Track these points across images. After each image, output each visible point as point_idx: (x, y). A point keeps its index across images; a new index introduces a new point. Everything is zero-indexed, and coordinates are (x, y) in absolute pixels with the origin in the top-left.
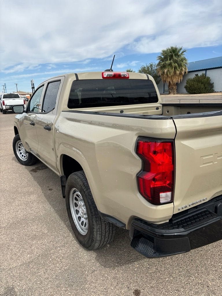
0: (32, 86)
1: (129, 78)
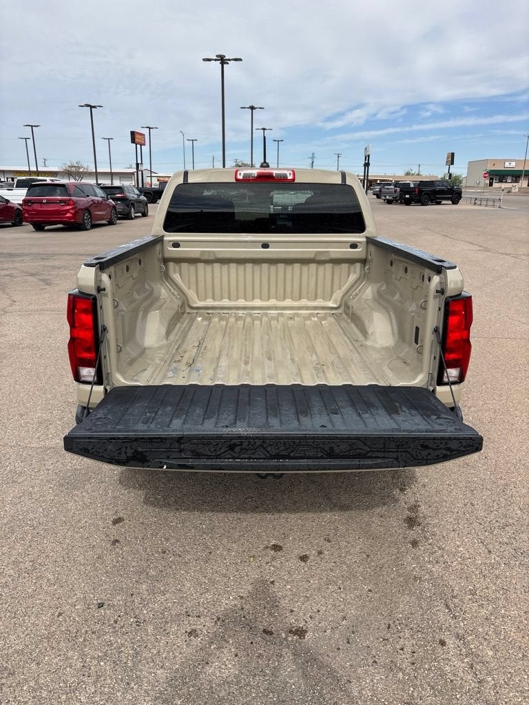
0: (365, 160)
1: (295, 181)
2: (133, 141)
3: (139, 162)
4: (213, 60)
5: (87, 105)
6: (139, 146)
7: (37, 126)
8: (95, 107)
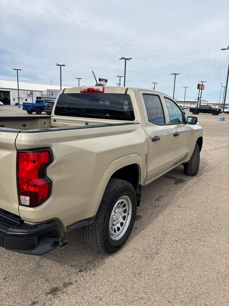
1: (104, 93)
2: (198, 88)
3: (200, 97)
4: (226, 49)
5: (174, 74)
6: (201, 90)
7: (157, 83)
8: (177, 74)
